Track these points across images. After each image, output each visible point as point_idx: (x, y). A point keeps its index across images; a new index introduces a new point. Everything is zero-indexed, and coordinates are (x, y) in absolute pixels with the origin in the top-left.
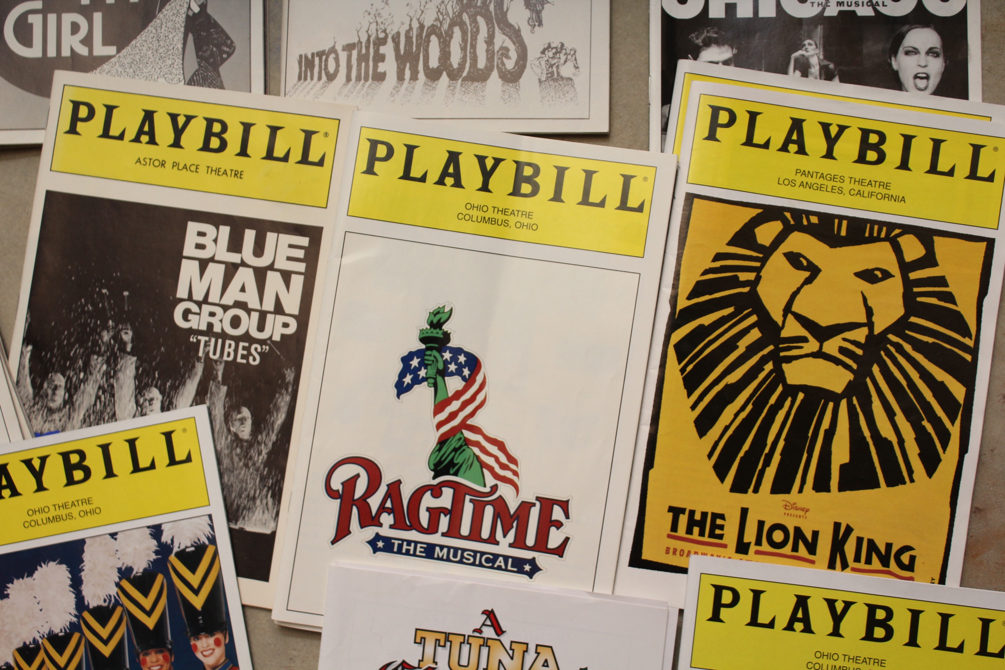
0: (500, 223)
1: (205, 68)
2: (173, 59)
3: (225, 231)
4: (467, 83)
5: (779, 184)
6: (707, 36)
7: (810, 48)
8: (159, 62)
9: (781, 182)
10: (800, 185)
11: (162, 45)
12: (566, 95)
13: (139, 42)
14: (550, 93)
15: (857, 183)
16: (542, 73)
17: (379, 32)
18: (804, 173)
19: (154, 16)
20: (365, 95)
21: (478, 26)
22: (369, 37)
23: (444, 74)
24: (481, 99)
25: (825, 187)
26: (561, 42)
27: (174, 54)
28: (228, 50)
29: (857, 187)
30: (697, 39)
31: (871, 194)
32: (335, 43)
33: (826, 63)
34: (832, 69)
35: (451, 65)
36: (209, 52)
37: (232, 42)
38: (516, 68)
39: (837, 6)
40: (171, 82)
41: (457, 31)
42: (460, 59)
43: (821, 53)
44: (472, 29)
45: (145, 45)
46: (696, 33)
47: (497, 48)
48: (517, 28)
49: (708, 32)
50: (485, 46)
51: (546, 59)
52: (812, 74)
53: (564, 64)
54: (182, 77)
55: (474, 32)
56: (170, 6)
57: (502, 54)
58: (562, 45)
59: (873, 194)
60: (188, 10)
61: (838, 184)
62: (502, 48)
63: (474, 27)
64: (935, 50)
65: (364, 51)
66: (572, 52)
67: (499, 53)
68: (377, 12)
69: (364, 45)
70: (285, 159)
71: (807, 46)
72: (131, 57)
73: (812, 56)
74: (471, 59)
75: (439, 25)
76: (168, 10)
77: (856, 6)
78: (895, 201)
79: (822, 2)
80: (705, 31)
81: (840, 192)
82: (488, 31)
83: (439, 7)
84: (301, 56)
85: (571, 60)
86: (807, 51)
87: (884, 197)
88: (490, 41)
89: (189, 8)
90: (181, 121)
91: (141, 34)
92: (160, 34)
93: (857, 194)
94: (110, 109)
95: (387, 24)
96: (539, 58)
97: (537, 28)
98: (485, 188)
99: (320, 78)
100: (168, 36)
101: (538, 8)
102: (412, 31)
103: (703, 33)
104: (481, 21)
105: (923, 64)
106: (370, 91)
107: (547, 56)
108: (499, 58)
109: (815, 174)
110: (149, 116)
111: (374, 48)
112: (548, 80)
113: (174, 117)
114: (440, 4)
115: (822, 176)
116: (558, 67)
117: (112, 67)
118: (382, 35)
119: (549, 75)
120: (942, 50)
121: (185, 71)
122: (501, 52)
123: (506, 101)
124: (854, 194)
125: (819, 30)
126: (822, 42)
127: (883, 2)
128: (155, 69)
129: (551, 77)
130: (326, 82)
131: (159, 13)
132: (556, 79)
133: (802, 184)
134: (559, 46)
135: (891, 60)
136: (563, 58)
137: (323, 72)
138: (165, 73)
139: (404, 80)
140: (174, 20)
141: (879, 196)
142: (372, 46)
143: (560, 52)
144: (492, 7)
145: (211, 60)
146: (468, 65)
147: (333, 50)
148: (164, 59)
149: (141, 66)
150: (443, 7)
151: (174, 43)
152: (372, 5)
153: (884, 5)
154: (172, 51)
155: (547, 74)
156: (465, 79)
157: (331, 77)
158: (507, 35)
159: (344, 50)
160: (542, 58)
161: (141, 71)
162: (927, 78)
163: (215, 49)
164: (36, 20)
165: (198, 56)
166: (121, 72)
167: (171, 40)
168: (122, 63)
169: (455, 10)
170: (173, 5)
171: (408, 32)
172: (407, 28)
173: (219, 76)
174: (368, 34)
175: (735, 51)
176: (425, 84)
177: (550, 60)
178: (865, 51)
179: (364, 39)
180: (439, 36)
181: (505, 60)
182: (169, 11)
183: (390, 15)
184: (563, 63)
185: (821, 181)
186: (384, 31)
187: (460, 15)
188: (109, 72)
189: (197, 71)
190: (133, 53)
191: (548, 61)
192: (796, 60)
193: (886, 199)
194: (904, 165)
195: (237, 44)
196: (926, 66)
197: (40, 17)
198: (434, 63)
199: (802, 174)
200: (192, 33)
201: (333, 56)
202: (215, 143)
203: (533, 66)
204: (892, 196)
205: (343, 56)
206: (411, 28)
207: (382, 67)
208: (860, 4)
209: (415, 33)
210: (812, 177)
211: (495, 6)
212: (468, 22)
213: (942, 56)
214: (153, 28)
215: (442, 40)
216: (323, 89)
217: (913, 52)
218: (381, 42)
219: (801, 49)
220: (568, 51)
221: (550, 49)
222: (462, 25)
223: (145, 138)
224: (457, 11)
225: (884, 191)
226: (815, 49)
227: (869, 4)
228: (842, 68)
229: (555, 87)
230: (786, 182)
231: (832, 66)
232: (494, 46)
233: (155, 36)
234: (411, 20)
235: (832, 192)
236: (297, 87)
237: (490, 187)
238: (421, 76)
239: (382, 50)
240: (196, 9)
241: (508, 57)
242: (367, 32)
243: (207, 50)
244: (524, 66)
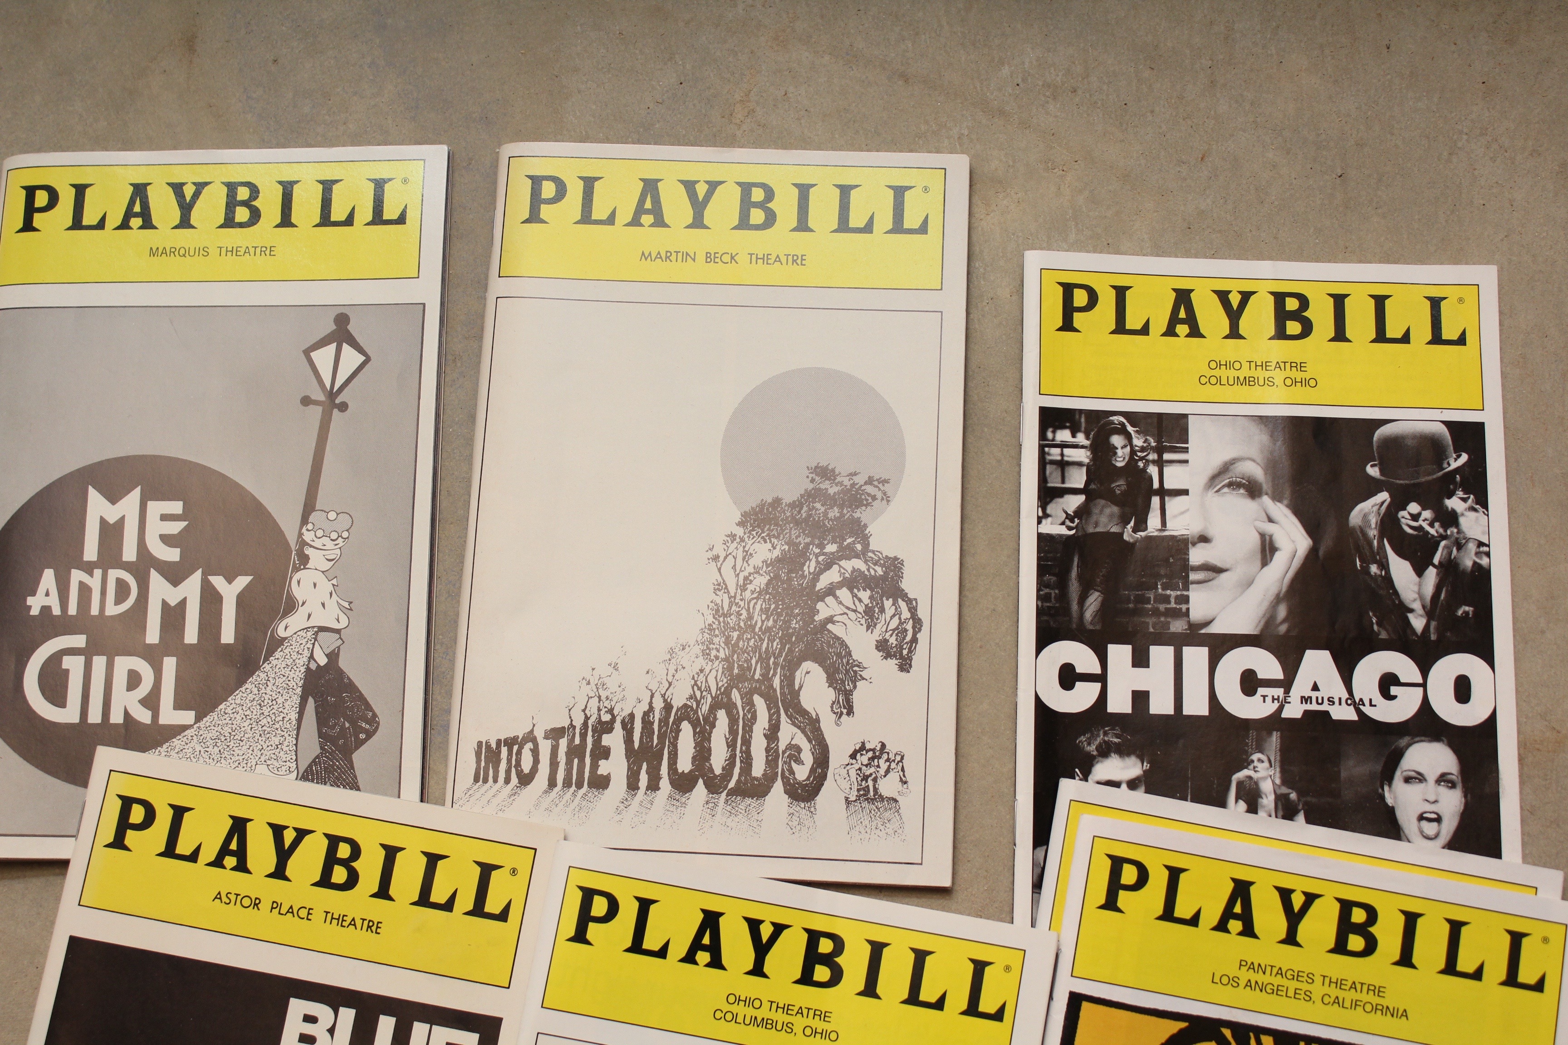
0: (779, 1028)
1: (330, 754)
2: (283, 736)
3: (348, 1015)
4: (735, 799)
5: (1213, 982)
6: (1104, 741)
7: (1260, 766)
8: (260, 739)
9: (1217, 979)
10: (1247, 985)
11: (266, 713)
12: (888, 825)
13: (231, 707)
14: (862, 820)
15: (1333, 985)
16: (851, 789)
17: (602, 713)
18: (1251, 967)
19: (258, 668)
20: (577, 810)
21: (755, 711)
22: (587, 718)
23: (701, 781)
24: (755, 824)
25: (1285, 989)
26: (881, 742)
27: (283, 728)
28: (368, 726)
29: (1334, 992)
30: (1089, 744)
31: (1355, 1004)
32: (534, 725)
33: (1284, 790)
34: (1293, 801)
35: (711, 770)
36: (338, 729)
37: (375, 715)
38: (811, 779)
39: (1302, 703)
40: (276, 772)
41: (722, 715)
42: (726, 760)
43: (1278, 775)
44: (744, 715)
45: (241, 711)
46: (1088, 735)
47: (782, 746)
48: (814, 717)
49: (1105, 734)
50: (764, 743)
51: (857, 766)
52: (1263, 807)
53: (885, 776)
54: (294, 765)
55: (749, 720)
56: (281, 653)
57: (790, 757)
58: (883, 746)
59: (1358, 1003)
60: (309, 661)
61: (1305, 986)
62: (790, 746)
63: (749, 711)
64: (1450, 777)
65: (577, 741)
66: (898, 758)
67: (786, 755)
68: (600, 682)
69: (578, 731)
70: (448, 906)
71: (1256, 763)
72: (216, 729)
73: (1264, 778)
74: (741, 762)
75: (695, 706)
76: (278, 659)
77: (1329, 704)
78: (1393, 1016)
79: (1279, 697)
80: (1101, 732)
81: (1308, 998)
82: (770, 720)
83: (696, 679)
84: (480, 744)
85: (895, 770)
86: (1256, 771)
87: (1375, 1009)
88: (772, 734)
89: (312, 657)
90: (289, 836)
91: (235, 694)
92: (264, 695)
93: (1334, 1002)
94: (179, 812)
95: (615, 700)
96: (847, 765)
97: (844, 717)
98: (758, 970)
99: (507, 781)
100: (275, 700)
101: (847, 687)
102: (653, 714)
103: (1098, 735)
104: (759, 702)
105: (1432, 799)
106: (584, 803)
107: (859, 762)
108: (785, 763)
109: (1268, 969)
110: (239, 826)
111: (593, 736)
112: (859, 799)
113: (278, 830)
114: (697, 673)
115: (1280, 972)
116: (875, 780)
117: (187, 744)
118: (606, 718)
119: (862, 793)
120: (1460, 778)
121: (298, 756)
122: (788, 753)
123: (794, 830)
124: (1329, 1003)
125: (1275, 739)
126: (1278, 758)
127: (1371, 700)
128: (253, 751)
129: (864, 795)
130: (517, 787)
131: (263, 663)
132: (872, 799)
133: (1249, 984)
134: (878, 748)
135: (1383, 790)
136: (884, 766)
137: (513, 770)
138: (267, 757)
139: (638, 788)
140: (287, 675)
141: (1368, 1008)
142: (590, 733)
143: (879, 757)
144: (776, 683)
145: (341, 742)
146: (737, 771)
147: (530, 737)
148: (268, 735)
149: (232, 744)
150: (702, 678)
151: (285, 711)
152: (593, 669)
153: (1371, 705)
154: (281, 723)
155: (858, 790)
156: (732, 793)
157: (526, 780)
158: (799, 727)
159: (546, 737)
160: (852, 764)
161: (232, 752)
162: (1438, 820)
163: (347, 725)
164: (74, 665)
165: (321, 735)
166: (200, 751)
167: (281, 706)
168: (202, 737)
169: (720, 684)
170: (287, 651)
171: (646, 714)
172: (646, 708)
173: (353, 768)
174: (585, 714)
175: (1146, 766)
176: (670, 797)
177: (864, 768)
178: (1344, 774)
179: (578, 722)
180: (695, 724)
181: (794, 765)
182: (280, 661)
183: (620, 687)
184: (883, 774)
185: (1278, 981)
186: (611, 711)
187: (727, 692)
188: (182, 750)
189: (317, 757)
190: (220, 722)
191: (860, 769)
192: (1240, 784)
193: (1379, 1012)
194: (1406, 959)
195: (382, 718)
196: (1436, 802)
197: (81, 659)
198: (685, 764)
199: (1249, 968)
200: (313, 698)
201: (530, 745)
202: (339, 875)
203: (837, 777)
204: (1388, 1008)
205: (545, 747)
206: (651, 708)
207: (604, 767)
208: (1336, 701)
209: (657, 715)
210: (1264, 973)
211: (782, 681)
212: (739, 704)
213: (1459, 786)
214: (253, 685)
215: (698, 730)
216: (513, 798)
217: (1416, 778)
218: (606, 727)
219: (1246, 768)
220: (892, 756)
221: (864, 752)
222: (730, 708)
223: (230, 861)
224: (723, 685)
225: (1375, 1000)
226: (1268, 769)
227: (1349, 702)
228: (1309, 799)
229: (870, 812)
230: (1225, 980)
231: (1293, 796)
232: (778, 743)
233: (256, 699)
234: (652, 696)
235: (1295, 998)
236: (471, 792)
237: (766, 970)
238: (665, 783)
239: (606, 740)
240: (322, 660)
241: (799, 761)
242: (584, 711)
243: (336, 724)
244: (824, 777)
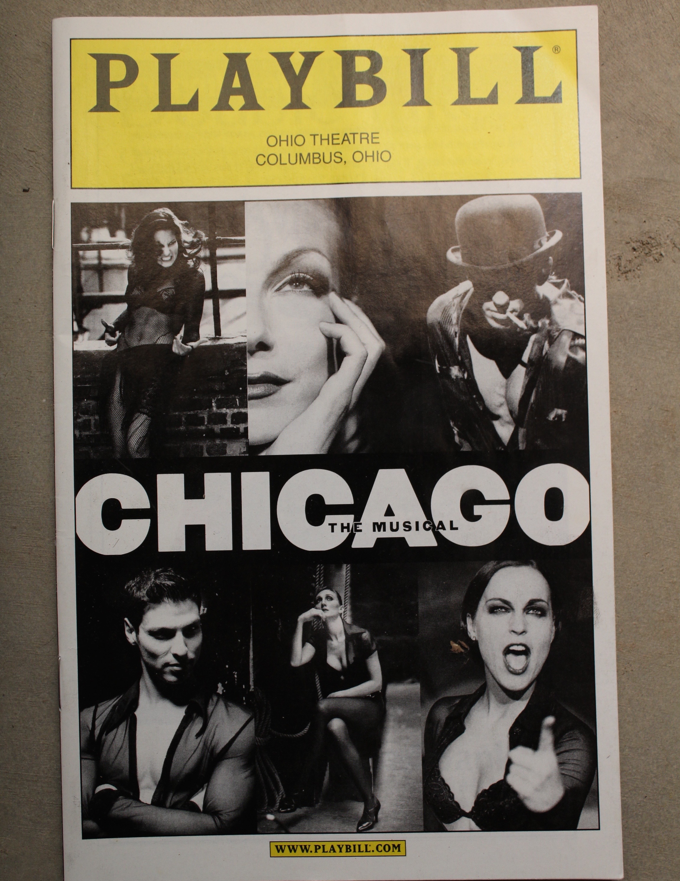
6: (156, 585)
7: (329, 604)
30: (139, 589)
33: (356, 629)
34: (366, 641)
39: (374, 530)
43: (349, 613)
46: (137, 579)
49: (157, 576)
52: (333, 649)
64: (539, 604)
71: (324, 601)
73: (333, 618)
77: (405, 530)
79: (348, 524)
80: (152, 575)
86: (324, 610)
103: (149, 579)
105: (520, 629)
120: (550, 604)
125: (345, 572)
126: (349, 594)
127: (451, 522)
135: (465, 623)
153: (452, 528)
162: (526, 652)
175: (203, 610)
178: (421, 608)
192: (307, 625)
196: (524, 632)
208: (413, 526)
213: (550, 613)
217: (502, 607)
219: (314, 606)
226: (337, 607)
227: (428, 526)
228: (384, 638)
231: (366, 635)
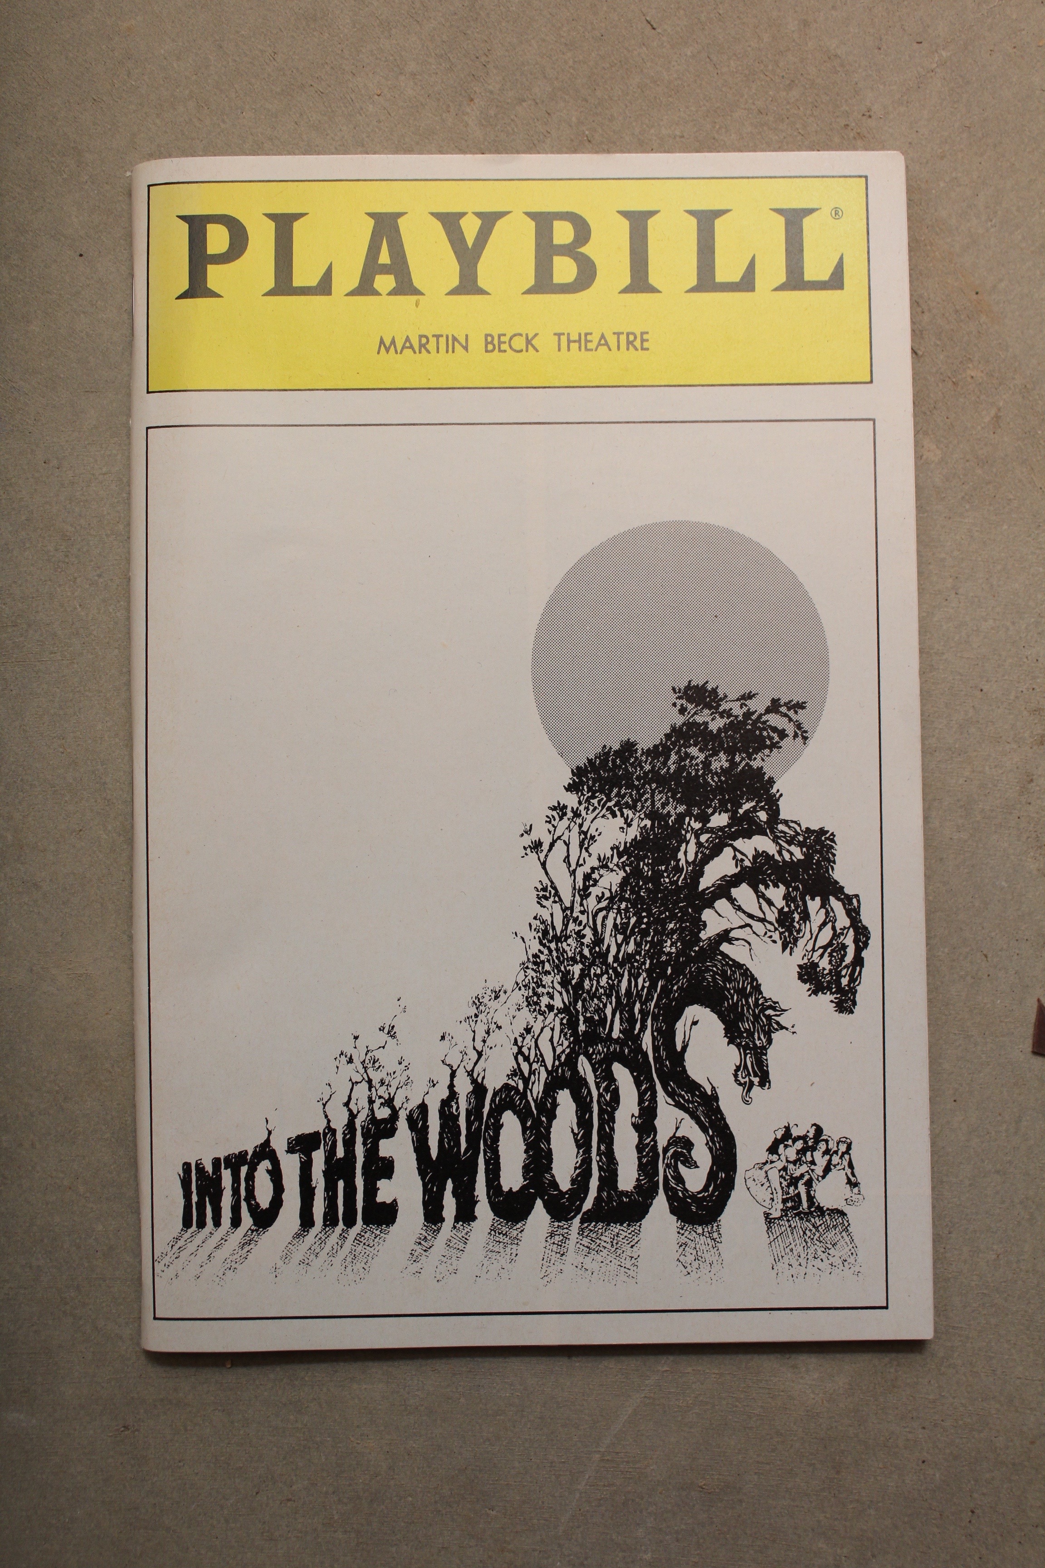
4: (595, 1226)
12: (832, 1251)
14: (792, 1246)
16: (772, 1199)
17: (376, 1106)
20: (349, 1259)
21: (617, 1089)
22: (352, 1116)
23: (539, 1203)
24: (628, 1264)
26: (813, 1125)
32: (270, 1133)
35: (554, 1184)
38: (711, 1189)
41: (564, 1097)
42: (576, 1168)
44: (600, 1095)
47: (662, 1141)
48: (710, 1093)
50: (634, 1137)
51: (780, 1165)
53: (823, 1177)
55: (608, 1104)
57: (676, 1155)
58: (819, 1130)
62: (675, 1141)
63: (606, 1090)
65: (340, 1153)
66: (843, 1148)
67: (669, 1154)
68: (368, 1057)
69: (339, 1137)
74: (600, 1169)
75: (521, 1087)
82: (641, 1102)
83: (519, 1044)
84: (187, 1167)
85: (838, 1167)
88: (646, 1123)
95: (394, 1084)
96: (765, 1164)
97: (756, 1089)
99: (236, 1222)
101: (758, 1042)
102: (457, 1103)
104: (622, 1074)
106: (360, 1248)
107: (783, 1158)
108: (668, 1166)
111: (365, 1144)
112: (786, 1215)
114: (522, 1035)
116: (809, 1184)
118: (383, 1113)
119: (789, 1205)
122: (672, 1151)
123: (689, 1269)
129: (793, 1208)
130: (253, 1231)
132: (805, 1214)
134: (811, 1135)
136: (821, 1162)
137: (244, 1205)
139: (442, 1220)
142: (359, 1139)
143: (813, 1149)
144: (647, 1043)
146: (594, 1183)
147: (265, 1151)
150: (529, 1040)
152: (356, 1038)
155: (784, 1201)
156: (588, 1218)
157: (264, 1218)
158: (686, 1110)
159: (291, 1150)
160: (772, 1162)
169: (559, 1050)
171: (445, 1104)
172: (445, 1094)
174: (350, 1110)
176: (493, 1229)
177: (791, 1166)
179: (339, 1123)
180: (523, 1115)
181: (682, 1169)
183: (400, 1063)
184: (821, 1174)
186: (389, 1102)
187: (571, 1062)
191: (785, 1169)
198: (512, 1178)
201: (266, 1164)
203: (750, 1183)
205: (290, 1165)
206: (453, 1095)
207: (385, 1191)
209: (463, 1105)
211: (654, 1038)
212: (591, 1079)
215: (529, 1124)
216: (247, 1248)
218: (386, 1128)
220: (832, 1146)
221: (790, 1142)
222: (577, 1086)
224: (563, 1051)
229: (804, 1233)
232: (655, 1135)
234: (453, 1075)
236: (181, 1243)
238: (483, 1210)
239: (386, 1147)
241: (691, 1164)
242: (347, 1104)
244: (728, 1185)
